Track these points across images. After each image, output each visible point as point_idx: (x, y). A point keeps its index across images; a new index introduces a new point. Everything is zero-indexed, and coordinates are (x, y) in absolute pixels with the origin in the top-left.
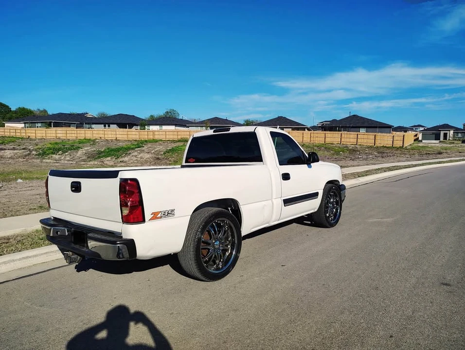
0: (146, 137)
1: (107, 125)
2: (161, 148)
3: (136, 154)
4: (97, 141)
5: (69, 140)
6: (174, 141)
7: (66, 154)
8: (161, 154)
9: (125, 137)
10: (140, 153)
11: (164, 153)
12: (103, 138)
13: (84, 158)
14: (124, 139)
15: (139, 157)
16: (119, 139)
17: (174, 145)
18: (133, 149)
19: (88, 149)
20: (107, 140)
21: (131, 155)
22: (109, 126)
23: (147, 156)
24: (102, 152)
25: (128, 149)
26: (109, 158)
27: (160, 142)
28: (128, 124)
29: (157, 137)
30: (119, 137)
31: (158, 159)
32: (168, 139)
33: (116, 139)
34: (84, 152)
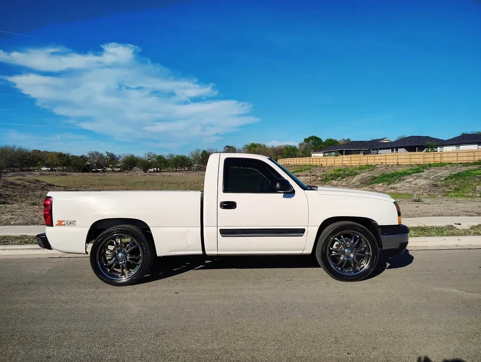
0: (432, 160)
1: (395, 150)
2: (444, 173)
3: (411, 179)
4: (378, 166)
5: (352, 166)
6: (467, 164)
7: (344, 180)
8: (441, 181)
9: (407, 162)
10: (415, 179)
11: (445, 179)
12: (384, 164)
13: (358, 183)
14: (406, 163)
15: (414, 183)
16: (401, 164)
17: (464, 169)
18: (409, 174)
19: (365, 175)
20: (388, 165)
21: (405, 181)
22: (397, 150)
23: (423, 182)
24: (375, 178)
25: (405, 174)
26: (381, 184)
27: (448, 166)
28: (418, 146)
29: (445, 160)
30: (401, 162)
31: (435, 186)
32: (460, 162)
33: (398, 165)
34: (360, 177)
